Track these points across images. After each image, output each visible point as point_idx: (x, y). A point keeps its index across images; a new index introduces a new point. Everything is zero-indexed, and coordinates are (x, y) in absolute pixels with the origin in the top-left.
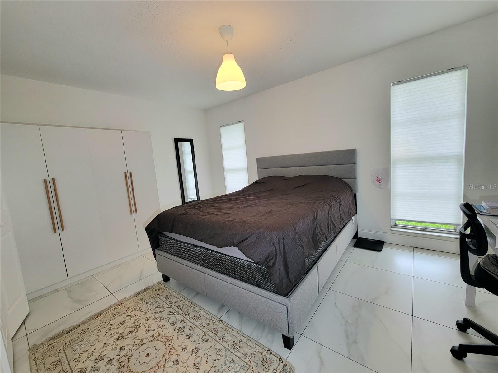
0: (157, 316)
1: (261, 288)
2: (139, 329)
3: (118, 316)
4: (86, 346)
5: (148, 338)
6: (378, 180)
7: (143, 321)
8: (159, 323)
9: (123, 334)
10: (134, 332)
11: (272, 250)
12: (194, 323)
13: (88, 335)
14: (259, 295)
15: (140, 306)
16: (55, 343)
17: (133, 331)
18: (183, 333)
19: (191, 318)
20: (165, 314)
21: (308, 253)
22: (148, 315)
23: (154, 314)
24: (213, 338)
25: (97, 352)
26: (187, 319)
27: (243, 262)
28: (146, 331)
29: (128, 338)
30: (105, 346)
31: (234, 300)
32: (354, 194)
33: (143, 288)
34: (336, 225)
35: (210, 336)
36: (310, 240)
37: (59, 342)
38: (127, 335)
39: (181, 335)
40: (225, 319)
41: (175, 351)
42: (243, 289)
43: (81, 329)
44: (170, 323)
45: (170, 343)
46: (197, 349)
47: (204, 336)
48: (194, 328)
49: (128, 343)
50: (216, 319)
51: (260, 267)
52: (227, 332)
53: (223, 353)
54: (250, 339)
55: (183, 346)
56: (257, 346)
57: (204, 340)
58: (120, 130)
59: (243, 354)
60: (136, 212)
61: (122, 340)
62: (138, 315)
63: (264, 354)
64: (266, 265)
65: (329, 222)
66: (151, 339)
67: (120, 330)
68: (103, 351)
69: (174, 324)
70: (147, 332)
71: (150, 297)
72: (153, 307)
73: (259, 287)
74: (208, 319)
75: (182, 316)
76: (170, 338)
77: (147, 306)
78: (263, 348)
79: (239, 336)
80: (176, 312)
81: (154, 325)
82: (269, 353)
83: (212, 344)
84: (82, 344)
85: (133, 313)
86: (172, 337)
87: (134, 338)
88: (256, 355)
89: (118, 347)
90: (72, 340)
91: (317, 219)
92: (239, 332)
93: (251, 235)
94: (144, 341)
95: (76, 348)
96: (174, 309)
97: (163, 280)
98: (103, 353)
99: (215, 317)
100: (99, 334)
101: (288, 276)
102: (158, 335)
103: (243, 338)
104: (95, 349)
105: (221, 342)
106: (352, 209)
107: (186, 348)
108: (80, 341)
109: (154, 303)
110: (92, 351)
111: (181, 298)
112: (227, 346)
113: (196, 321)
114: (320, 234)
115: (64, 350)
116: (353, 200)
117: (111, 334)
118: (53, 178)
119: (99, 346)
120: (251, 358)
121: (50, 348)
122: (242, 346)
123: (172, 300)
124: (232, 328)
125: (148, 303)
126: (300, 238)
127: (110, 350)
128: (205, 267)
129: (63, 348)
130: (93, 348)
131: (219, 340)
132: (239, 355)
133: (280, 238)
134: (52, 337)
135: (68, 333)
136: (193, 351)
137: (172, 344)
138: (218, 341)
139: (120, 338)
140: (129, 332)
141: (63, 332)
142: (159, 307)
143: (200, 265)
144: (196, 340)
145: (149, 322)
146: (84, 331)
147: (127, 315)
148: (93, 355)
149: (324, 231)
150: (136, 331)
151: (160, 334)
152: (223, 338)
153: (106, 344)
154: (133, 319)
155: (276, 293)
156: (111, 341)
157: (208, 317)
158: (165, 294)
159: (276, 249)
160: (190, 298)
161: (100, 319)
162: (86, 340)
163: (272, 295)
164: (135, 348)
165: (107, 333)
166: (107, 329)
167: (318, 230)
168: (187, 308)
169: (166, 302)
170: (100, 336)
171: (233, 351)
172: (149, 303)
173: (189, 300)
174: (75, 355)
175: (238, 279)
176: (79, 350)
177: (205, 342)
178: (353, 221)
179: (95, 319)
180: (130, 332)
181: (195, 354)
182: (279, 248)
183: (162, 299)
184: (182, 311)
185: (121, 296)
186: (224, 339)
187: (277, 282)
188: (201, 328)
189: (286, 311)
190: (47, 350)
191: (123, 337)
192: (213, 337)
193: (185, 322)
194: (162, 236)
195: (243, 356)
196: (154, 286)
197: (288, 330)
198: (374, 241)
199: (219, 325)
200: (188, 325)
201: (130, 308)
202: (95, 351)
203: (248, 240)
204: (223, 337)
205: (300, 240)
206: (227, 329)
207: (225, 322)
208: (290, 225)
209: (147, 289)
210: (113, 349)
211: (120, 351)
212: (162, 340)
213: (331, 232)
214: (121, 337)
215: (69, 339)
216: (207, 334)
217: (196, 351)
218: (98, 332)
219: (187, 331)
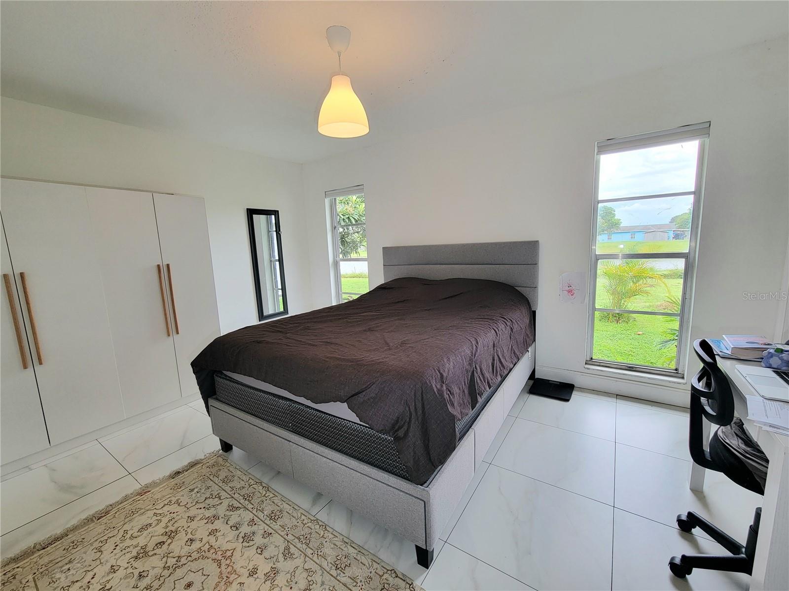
0: (208, 513)
1: (383, 470)
2: (176, 537)
3: (137, 514)
4: (77, 572)
5: (189, 555)
6: (570, 291)
7: (183, 523)
8: (211, 527)
9: (145, 548)
10: (166, 544)
11: (404, 411)
12: (271, 525)
13: (83, 550)
14: (380, 481)
15: (178, 496)
16: (18, 567)
17: (164, 543)
18: (251, 543)
19: (267, 516)
20: (222, 510)
21: (461, 413)
22: (193, 512)
23: (203, 510)
24: (302, 552)
25: (97, 583)
26: (259, 518)
27: (355, 428)
28: (187, 541)
29: (155, 554)
30: (112, 571)
31: (339, 488)
32: (533, 311)
33: (185, 462)
34: (504, 363)
35: (297, 548)
36: (464, 391)
37: (25, 566)
38: (154, 549)
39: (248, 547)
40: (323, 516)
41: (236, 576)
42: (354, 472)
43: (69, 541)
44: (230, 525)
45: (228, 562)
46: (275, 571)
47: (287, 549)
48: (271, 534)
49: (153, 565)
50: (309, 518)
51: (383, 436)
52: (326, 540)
53: (318, 578)
54: (363, 551)
55: (251, 567)
56: (374, 563)
57: (287, 555)
58: (151, 192)
59: (351, 578)
60: (178, 333)
61: (144, 560)
62: (174, 513)
63: (384, 577)
64: (393, 435)
65: (494, 360)
66: (195, 555)
67: (142, 541)
68: (108, 581)
69: (236, 527)
70: (189, 543)
71: (197, 480)
72: (202, 498)
73: (380, 468)
74: (294, 517)
75: (252, 512)
76: (229, 554)
77: (192, 495)
78: (383, 567)
79: (346, 546)
80: (240, 506)
81: (201, 530)
82: (394, 575)
83: (299, 562)
84: (69, 569)
85: (166, 508)
86: (231, 551)
87: (166, 555)
88: (372, 579)
89: (136, 573)
90: (52, 561)
91: (477, 355)
92: (345, 539)
93: (369, 385)
94: (183, 560)
95: (57, 577)
96: (239, 500)
97: (221, 448)
98: (107, 584)
99: (306, 514)
100: (102, 549)
101: (428, 454)
102: (208, 549)
103: (351, 550)
104: (93, 578)
105: (315, 558)
106: (529, 335)
107: (256, 570)
108: (66, 564)
109: (203, 491)
110: (88, 581)
111: (251, 481)
112: (324, 564)
113: (275, 522)
114: (481, 380)
115: (35, 581)
116: (530, 321)
117: (124, 549)
118: (21, 273)
119: (101, 571)
120: (363, 584)
121: (9, 578)
122: (350, 564)
123: (236, 484)
124: (335, 533)
125: (192, 490)
126: (449, 390)
127: (121, 578)
128: (291, 431)
129: (34, 578)
130: (91, 574)
131: (312, 554)
132: (343, 580)
133: (417, 391)
134: (13, 558)
135: (44, 549)
136: (268, 575)
137: (231, 564)
138: (311, 556)
139: (141, 555)
140: (156, 545)
141: (34, 547)
142: (212, 498)
143: (284, 428)
144: (273, 556)
145: (193, 525)
146: (75, 545)
147: (155, 513)
148: (89, 588)
149: (487, 375)
150: (170, 541)
151: (212, 546)
152: (319, 551)
153: (114, 567)
154: (165, 520)
155: (408, 480)
156: (123, 563)
157: (295, 515)
158: (222, 475)
159: (410, 409)
160: (265, 480)
161: (105, 521)
162: (77, 561)
163: (401, 482)
164: (166, 573)
165: (116, 546)
166: (117, 539)
167: (477, 373)
168: (260, 499)
169: (224, 489)
170: (105, 553)
171: (334, 573)
172: (196, 490)
173: (264, 485)
174: (55, 589)
175: (347, 455)
176: (63, 579)
177: (288, 558)
178: (530, 353)
179: (96, 521)
180: (158, 543)
181: (270, 581)
182: (415, 408)
183: (217, 482)
184: (251, 503)
185: (145, 479)
186: (321, 552)
187: (410, 464)
188: (282, 534)
189: (424, 509)
190: (3, 582)
191: (146, 554)
192: (301, 549)
193: (255, 524)
194: (220, 377)
195: (352, 581)
196: (203, 459)
197: (424, 538)
198: (558, 383)
199: (313, 528)
200: (260, 528)
201: (161, 500)
202: (92, 581)
203: (364, 393)
204: (319, 548)
205: (449, 393)
206: (325, 536)
207: (324, 523)
208: (434, 369)
209: (193, 465)
210: (126, 577)
211: (140, 579)
212: (214, 556)
213: (496, 375)
214: (143, 554)
215: (46, 559)
216: (293, 545)
217: (272, 575)
218: (101, 545)
219: (259, 540)
